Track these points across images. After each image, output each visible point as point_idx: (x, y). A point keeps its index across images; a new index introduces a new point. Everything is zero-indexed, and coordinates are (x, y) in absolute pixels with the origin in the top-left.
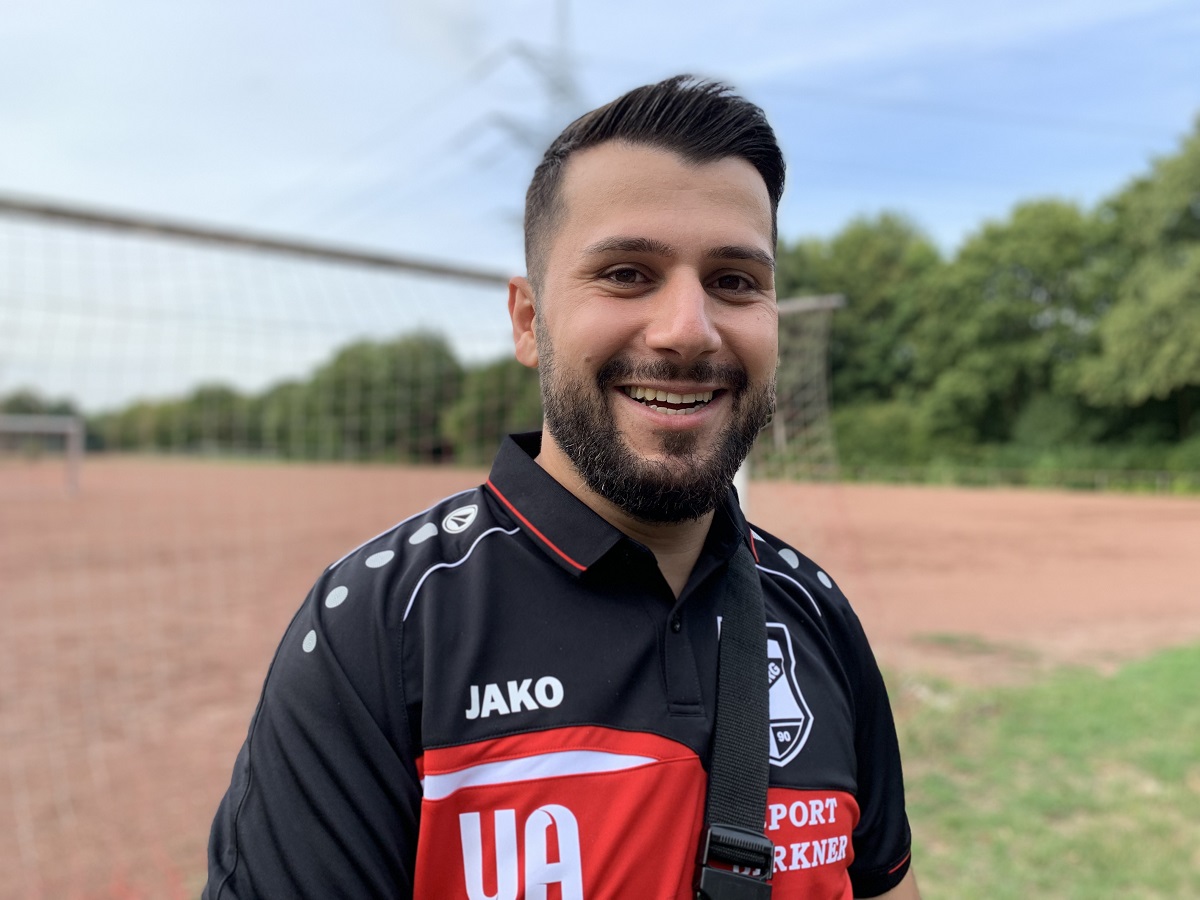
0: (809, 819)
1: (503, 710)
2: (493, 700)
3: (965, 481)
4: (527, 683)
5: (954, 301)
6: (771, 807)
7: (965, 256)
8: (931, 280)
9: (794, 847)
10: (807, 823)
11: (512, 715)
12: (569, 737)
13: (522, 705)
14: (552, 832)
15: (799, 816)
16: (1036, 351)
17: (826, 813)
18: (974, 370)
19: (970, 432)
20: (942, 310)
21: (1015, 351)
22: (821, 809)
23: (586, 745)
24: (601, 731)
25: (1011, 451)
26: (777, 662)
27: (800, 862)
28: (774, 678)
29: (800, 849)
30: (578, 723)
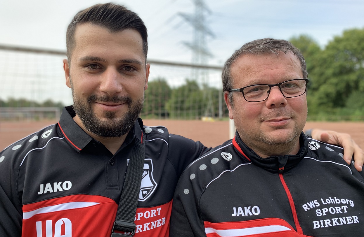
0: (151, 215)
1: (51, 191)
2: (48, 188)
3: (329, 120)
4: (60, 183)
5: (325, 62)
6: (138, 214)
7: (328, 48)
8: (317, 56)
9: (145, 224)
10: (150, 217)
11: (54, 192)
12: (72, 198)
13: (58, 190)
14: (63, 226)
15: (147, 216)
16: (353, 77)
17: (157, 213)
18: (331, 84)
19: (331, 104)
20: (321, 65)
21: (346, 77)
22: (155, 212)
23: (77, 200)
24: (83, 196)
25: (345, 110)
26: (147, 170)
27: (146, 229)
28: (145, 175)
29: (146, 225)
30: (75, 194)
